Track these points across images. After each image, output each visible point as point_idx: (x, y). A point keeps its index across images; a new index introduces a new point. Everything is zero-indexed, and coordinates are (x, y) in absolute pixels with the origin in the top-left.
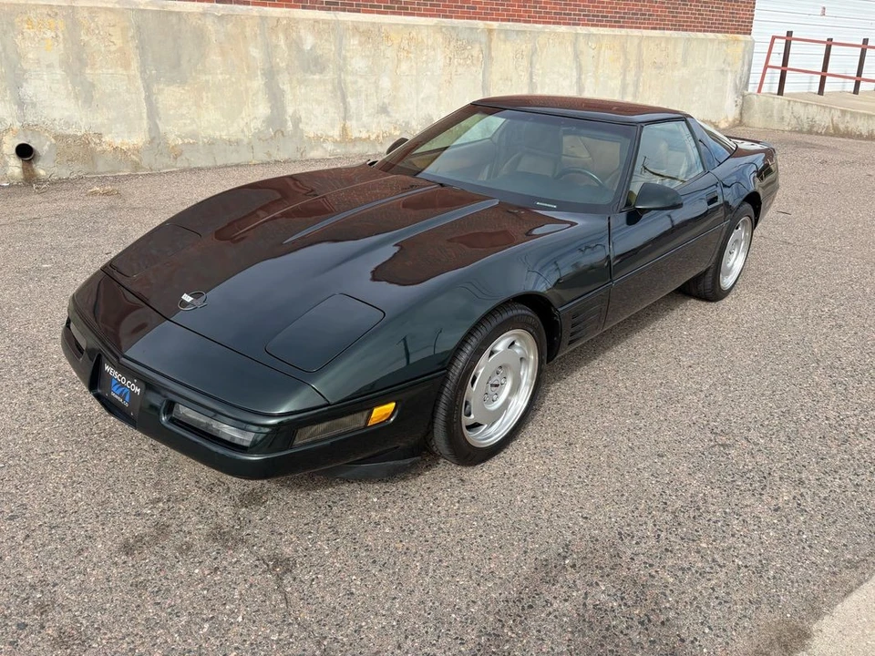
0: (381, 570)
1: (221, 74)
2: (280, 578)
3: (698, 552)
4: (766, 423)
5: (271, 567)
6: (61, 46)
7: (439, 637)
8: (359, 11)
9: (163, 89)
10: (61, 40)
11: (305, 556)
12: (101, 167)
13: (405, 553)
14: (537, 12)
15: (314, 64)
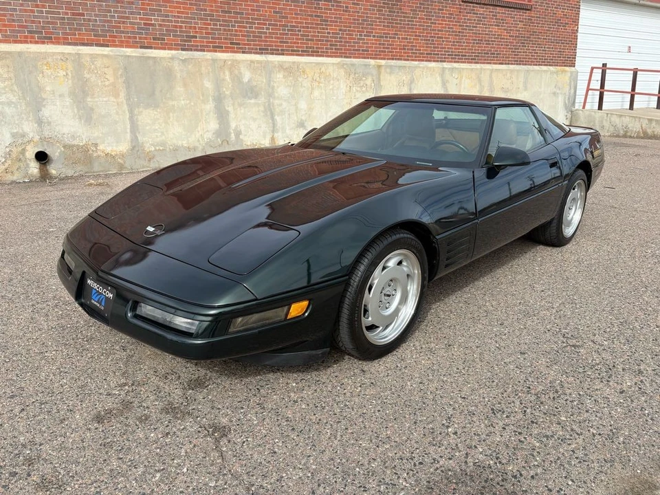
0: (298, 435)
1: (184, 100)
2: (217, 441)
3: (560, 424)
4: (608, 330)
5: (210, 432)
6: (70, 81)
7: (346, 485)
8: (283, 54)
9: (142, 112)
10: (70, 77)
11: (238, 425)
12: (97, 168)
13: (318, 423)
14: (414, 53)
15: (251, 92)
